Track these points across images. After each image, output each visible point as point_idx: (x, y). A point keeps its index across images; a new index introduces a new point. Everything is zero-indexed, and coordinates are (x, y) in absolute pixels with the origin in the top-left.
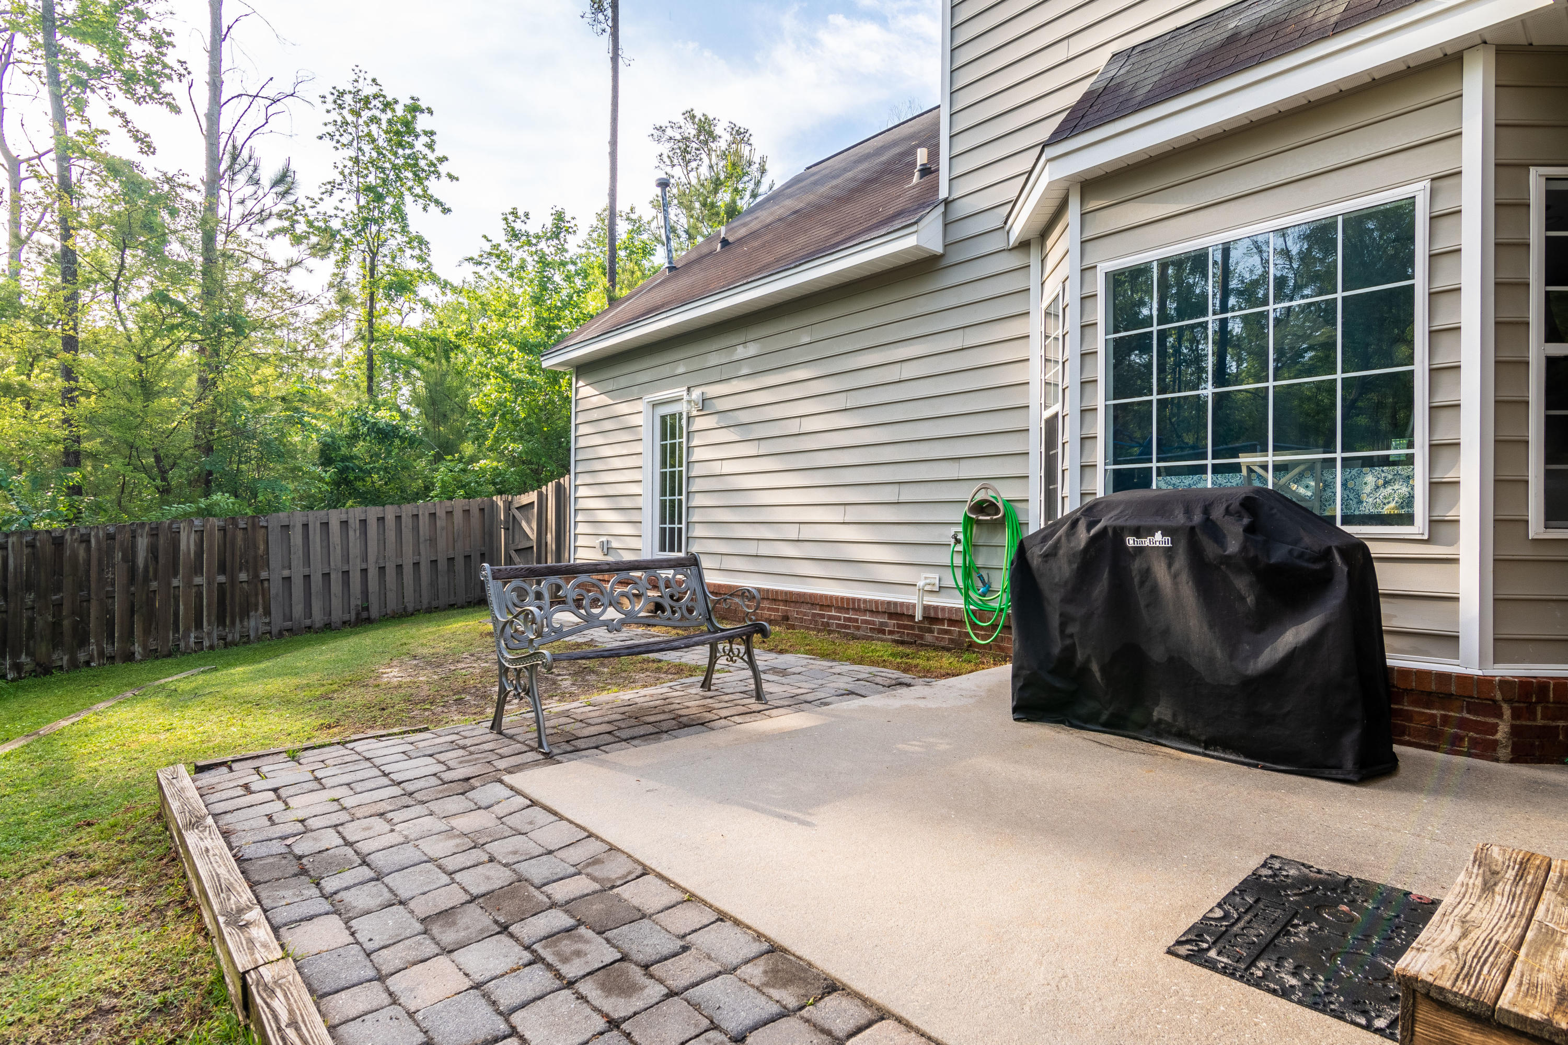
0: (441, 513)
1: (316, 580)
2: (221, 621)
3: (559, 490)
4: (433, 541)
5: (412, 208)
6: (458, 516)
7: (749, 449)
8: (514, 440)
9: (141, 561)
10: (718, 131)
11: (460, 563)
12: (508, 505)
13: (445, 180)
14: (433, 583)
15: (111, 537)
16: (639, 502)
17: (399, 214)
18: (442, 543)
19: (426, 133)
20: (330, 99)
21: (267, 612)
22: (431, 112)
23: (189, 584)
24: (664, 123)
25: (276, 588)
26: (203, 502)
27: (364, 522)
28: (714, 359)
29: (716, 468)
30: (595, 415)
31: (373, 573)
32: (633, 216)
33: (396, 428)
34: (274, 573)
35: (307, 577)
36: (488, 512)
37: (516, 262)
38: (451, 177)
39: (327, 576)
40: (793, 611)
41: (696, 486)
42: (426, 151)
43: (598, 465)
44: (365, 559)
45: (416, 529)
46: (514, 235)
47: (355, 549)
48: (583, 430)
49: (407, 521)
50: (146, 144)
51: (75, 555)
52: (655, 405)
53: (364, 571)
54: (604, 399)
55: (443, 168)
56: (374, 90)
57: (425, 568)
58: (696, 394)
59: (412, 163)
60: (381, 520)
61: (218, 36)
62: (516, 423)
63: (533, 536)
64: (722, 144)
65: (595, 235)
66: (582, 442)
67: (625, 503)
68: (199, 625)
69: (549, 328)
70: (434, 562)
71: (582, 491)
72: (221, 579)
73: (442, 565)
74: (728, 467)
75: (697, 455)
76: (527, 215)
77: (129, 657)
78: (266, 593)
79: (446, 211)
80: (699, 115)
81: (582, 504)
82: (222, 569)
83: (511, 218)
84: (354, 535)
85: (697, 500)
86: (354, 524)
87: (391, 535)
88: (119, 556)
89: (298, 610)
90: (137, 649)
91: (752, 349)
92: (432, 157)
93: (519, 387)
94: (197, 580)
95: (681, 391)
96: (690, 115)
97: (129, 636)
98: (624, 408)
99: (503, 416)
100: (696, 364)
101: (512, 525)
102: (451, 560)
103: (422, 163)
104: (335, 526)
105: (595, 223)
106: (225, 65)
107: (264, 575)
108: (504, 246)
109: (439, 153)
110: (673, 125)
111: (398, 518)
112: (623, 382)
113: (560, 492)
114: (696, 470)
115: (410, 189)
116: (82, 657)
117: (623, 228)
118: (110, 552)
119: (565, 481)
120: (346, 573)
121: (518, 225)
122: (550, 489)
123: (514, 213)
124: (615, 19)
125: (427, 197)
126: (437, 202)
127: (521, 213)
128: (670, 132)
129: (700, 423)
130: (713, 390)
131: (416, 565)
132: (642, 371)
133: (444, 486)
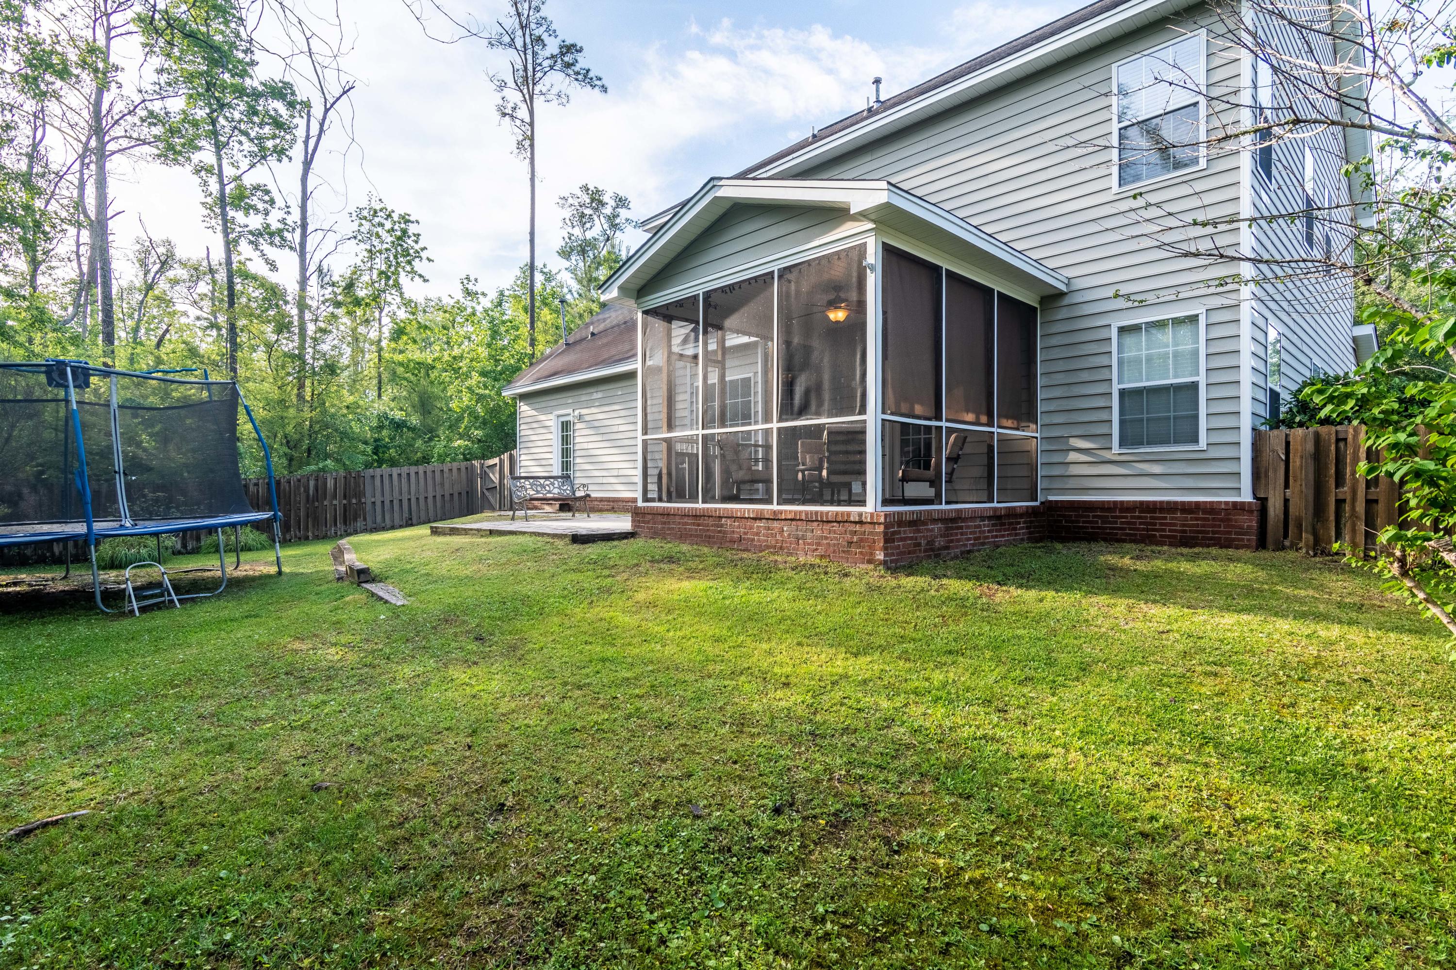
0: (446, 470)
1: (387, 503)
2: (345, 523)
3: (511, 456)
4: (442, 484)
5: (404, 279)
6: (455, 471)
7: (599, 438)
8: (476, 429)
9: (311, 492)
10: (606, 198)
11: (456, 496)
12: (482, 466)
13: (425, 261)
14: (443, 507)
15: (299, 480)
16: (551, 462)
17: (397, 286)
18: (447, 486)
19: (414, 235)
20: (354, 214)
21: (365, 519)
22: (418, 222)
23: (331, 504)
24: (567, 195)
25: (369, 507)
26: (321, 465)
27: (408, 474)
28: (584, 398)
29: (585, 446)
30: (529, 420)
31: (413, 501)
32: (545, 270)
33: (404, 421)
34: (368, 499)
35: (383, 502)
36: (470, 470)
37: (469, 310)
38: (429, 260)
39: (392, 501)
40: (616, 505)
41: (578, 453)
42: (413, 244)
43: (530, 445)
44: (409, 493)
45: (434, 478)
46: (468, 293)
47: (405, 488)
48: (523, 427)
49: (429, 474)
50: (273, 266)
51: (285, 490)
52: (558, 416)
53: (409, 500)
54: (534, 413)
55: (424, 254)
56: (382, 205)
57: (438, 498)
58: (577, 412)
59: (406, 253)
60: (417, 473)
61: (305, 198)
62: (477, 418)
63: (497, 481)
64: (608, 210)
65: (519, 282)
66: (522, 433)
67: (544, 462)
68: (336, 525)
69: (497, 361)
70: (443, 496)
71: (523, 457)
72: (345, 502)
73: (447, 497)
74: (591, 446)
75: (577, 440)
76: (476, 280)
77: (307, 538)
78: (364, 509)
79: (426, 281)
80: (591, 188)
81: (523, 464)
82: (345, 498)
83: (465, 282)
84: (404, 481)
85: (578, 460)
86: (404, 475)
87: (422, 481)
88: (302, 489)
89: (379, 518)
90: (310, 534)
91: (600, 395)
92: (417, 247)
93: (480, 398)
94: (335, 502)
95: (570, 411)
96: (585, 188)
97: (307, 529)
98: (542, 418)
99: (470, 414)
100: (576, 399)
101: (484, 476)
102: (452, 495)
103: (411, 251)
104: (395, 476)
105: (519, 274)
106: (308, 214)
107: (363, 500)
108: (462, 300)
109: (421, 244)
110: (573, 196)
111: (425, 472)
112: (543, 405)
113: (512, 459)
114: (577, 447)
115: (403, 268)
116: (288, 537)
117: (539, 278)
118: (299, 487)
119: (514, 452)
120: (401, 500)
121: (470, 287)
122: (506, 457)
123: (468, 278)
124: (532, 154)
125: (413, 272)
126: (420, 276)
127: (472, 278)
128: (570, 201)
129: (578, 426)
130: (584, 411)
131: (434, 497)
132: (552, 401)
133: (440, 456)
